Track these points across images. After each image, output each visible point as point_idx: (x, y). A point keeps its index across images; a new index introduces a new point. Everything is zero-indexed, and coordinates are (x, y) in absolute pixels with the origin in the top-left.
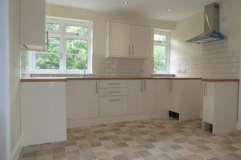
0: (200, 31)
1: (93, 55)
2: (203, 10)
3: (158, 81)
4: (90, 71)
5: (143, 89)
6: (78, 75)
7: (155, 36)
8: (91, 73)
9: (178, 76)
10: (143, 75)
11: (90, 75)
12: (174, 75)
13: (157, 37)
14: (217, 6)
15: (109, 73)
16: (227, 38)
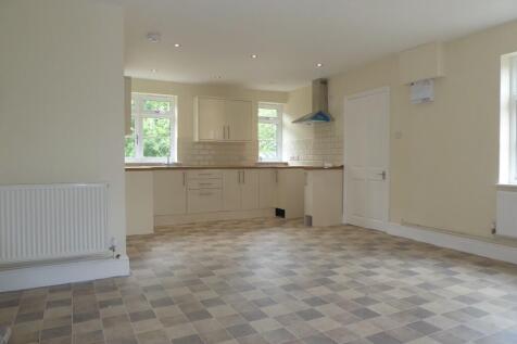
0: (308, 110)
1: (179, 139)
2: (310, 84)
3: (262, 171)
4: (174, 158)
5: (241, 181)
6: (160, 164)
7: (260, 110)
8: (176, 161)
9: (291, 164)
10: (244, 164)
11: (175, 164)
12: (286, 164)
13: (262, 112)
14: (324, 82)
15: (199, 161)
16: (333, 120)
